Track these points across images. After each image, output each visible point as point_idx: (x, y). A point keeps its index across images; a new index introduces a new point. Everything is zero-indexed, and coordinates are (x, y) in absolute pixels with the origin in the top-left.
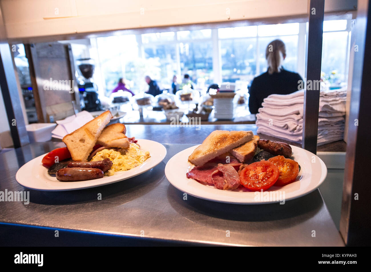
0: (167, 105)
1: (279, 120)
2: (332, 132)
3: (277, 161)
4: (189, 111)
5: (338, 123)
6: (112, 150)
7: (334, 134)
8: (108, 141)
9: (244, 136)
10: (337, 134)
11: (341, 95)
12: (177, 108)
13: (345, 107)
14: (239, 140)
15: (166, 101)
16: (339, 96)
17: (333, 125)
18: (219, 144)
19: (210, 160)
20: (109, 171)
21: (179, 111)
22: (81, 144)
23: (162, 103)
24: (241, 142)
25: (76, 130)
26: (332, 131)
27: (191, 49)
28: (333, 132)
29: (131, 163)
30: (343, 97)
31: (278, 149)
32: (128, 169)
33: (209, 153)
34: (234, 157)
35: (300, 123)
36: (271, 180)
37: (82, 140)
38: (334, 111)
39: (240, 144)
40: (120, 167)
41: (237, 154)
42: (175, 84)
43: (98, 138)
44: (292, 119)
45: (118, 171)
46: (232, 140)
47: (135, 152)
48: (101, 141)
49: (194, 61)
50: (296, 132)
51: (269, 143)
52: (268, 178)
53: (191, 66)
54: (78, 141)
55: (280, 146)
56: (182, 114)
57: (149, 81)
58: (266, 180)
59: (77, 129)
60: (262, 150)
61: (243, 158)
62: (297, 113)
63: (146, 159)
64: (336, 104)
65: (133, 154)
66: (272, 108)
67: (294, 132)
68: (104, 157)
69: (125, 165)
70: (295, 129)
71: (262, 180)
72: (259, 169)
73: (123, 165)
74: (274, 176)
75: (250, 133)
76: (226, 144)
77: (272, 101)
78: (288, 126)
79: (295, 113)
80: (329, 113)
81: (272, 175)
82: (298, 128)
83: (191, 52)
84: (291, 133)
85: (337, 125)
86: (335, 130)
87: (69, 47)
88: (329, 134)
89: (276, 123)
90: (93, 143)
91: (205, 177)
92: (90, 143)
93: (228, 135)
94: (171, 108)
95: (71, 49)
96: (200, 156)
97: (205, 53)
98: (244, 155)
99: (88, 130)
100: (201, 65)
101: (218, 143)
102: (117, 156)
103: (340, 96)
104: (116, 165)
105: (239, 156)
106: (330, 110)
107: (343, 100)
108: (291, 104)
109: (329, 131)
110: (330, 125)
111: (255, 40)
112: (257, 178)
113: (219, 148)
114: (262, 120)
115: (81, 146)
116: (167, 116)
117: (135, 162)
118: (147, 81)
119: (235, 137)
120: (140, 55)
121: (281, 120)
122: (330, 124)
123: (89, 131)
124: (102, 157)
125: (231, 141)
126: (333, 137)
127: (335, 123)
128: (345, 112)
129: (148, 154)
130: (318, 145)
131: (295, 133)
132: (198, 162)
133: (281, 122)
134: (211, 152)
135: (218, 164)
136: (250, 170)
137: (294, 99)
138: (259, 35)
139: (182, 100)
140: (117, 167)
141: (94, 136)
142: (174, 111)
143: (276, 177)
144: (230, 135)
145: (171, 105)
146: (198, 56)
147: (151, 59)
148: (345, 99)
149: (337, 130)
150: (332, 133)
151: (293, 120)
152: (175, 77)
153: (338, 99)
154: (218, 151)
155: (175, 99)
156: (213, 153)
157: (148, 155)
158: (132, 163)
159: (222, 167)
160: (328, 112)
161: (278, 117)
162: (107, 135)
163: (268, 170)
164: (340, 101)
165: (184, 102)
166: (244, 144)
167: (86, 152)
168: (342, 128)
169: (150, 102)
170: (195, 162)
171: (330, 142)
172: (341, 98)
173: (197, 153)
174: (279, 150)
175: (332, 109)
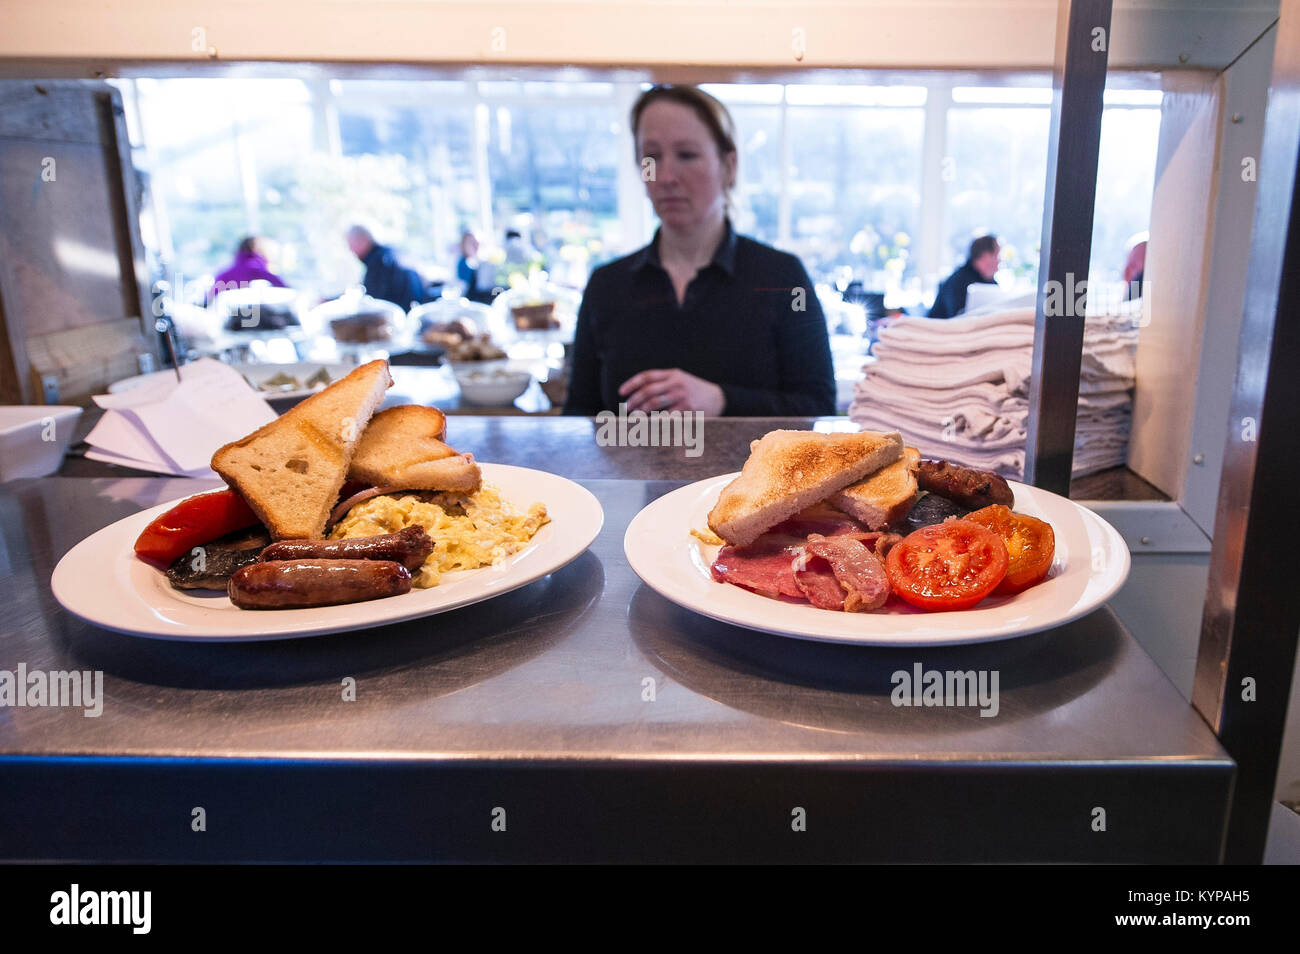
0: (459, 344)
1: (932, 402)
2: (1095, 441)
3: (991, 520)
4: (551, 371)
5: (1111, 412)
6: (410, 500)
7: (1100, 448)
8: (393, 469)
9: (878, 447)
10: (1108, 447)
11: (1122, 325)
12: (501, 356)
13: (1134, 364)
14: (862, 461)
15: (455, 327)
16: (1115, 329)
17: (1096, 417)
18: (799, 474)
19: (774, 524)
20: (422, 568)
21: (510, 367)
22: (299, 477)
23: (437, 337)
24: (868, 468)
25: (262, 429)
26: (1095, 437)
27: (521, 128)
28: (1100, 441)
29: (491, 543)
30: (1126, 331)
31: (976, 490)
32: (483, 565)
33: (771, 502)
34: (847, 513)
35: (1005, 411)
36: (988, 574)
37: (297, 465)
38: (1103, 375)
39: (865, 472)
40: (453, 557)
41: (858, 505)
42: (471, 263)
43: (353, 456)
44: (980, 397)
45: (449, 569)
46: (840, 461)
47: (497, 504)
48: (366, 467)
49: (535, 178)
50: (993, 440)
51: (945, 471)
52: (980, 570)
53: (524, 195)
54: (281, 466)
55: (981, 480)
56: (522, 378)
57: (363, 246)
58: (973, 575)
59: (264, 425)
60: (926, 492)
61: (882, 516)
62: (994, 377)
63: (538, 529)
64: (1110, 353)
65: (491, 511)
66: (906, 362)
67: (983, 441)
68: (387, 523)
69: (469, 548)
70: (989, 430)
71: (961, 577)
72: (945, 545)
73: (463, 551)
74: (994, 564)
75: (894, 438)
76: (824, 476)
77: (910, 340)
78: (965, 421)
79: (988, 378)
80: (1092, 379)
81: (988, 561)
82: (999, 426)
83: (521, 143)
84: (973, 444)
85: (1110, 420)
86: (1105, 432)
87: (115, 101)
88: (1088, 446)
89: (922, 410)
90: (339, 476)
91: (771, 577)
92: (329, 474)
93: (823, 445)
94: (477, 357)
95: (121, 111)
96: (744, 512)
97: (578, 150)
98: (886, 508)
99: (312, 427)
100: (564, 193)
101: (793, 469)
102: (435, 517)
103: (1118, 327)
104: (442, 550)
105: (869, 510)
106: (1096, 373)
107: (1128, 342)
108: (973, 349)
109: (1086, 436)
110: (1091, 419)
111: (774, 114)
112: (944, 572)
113: (804, 487)
114: (876, 402)
115: (298, 486)
116: (462, 386)
117: (505, 540)
118: (353, 248)
119: (848, 451)
120: (320, 140)
121: (939, 402)
122: (1089, 416)
123: (317, 431)
124: (381, 523)
125: (837, 463)
126: (1099, 456)
127: (1104, 411)
128: (1134, 380)
129: (542, 511)
130: (1073, 477)
131: (986, 445)
132: (738, 532)
133: (938, 409)
134: (778, 500)
135: (810, 536)
136: (919, 549)
137: (983, 333)
138: (789, 100)
139: (518, 328)
140: (445, 557)
141: (339, 451)
142: (490, 367)
143: (1001, 566)
144: (829, 445)
145: (476, 343)
146: (552, 159)
147: (368, 161)
148: (1132, 338)
149: (1111, 436)
150: (1097, 444)
151: (984, 402)
152: (466, 237)
153: (1113, 336)
154: (801, 496)
155: (493, 322)
156: (785, 502)
157: (543, 515)
158: (495, 544)
159: (825, 545)
160: (1087, 376)
161: (928, 391)
162: (384, 447)
163: (972, 548)
164: (1120, 344)
165: (530, 335)
166: (876, 472)
167: (320, 508)
168: (1123, 428)
169: (388, 330)
170: (731, 533)
171: (1090, 471)
172: (1123, 334)
173: (734, 502)
174: (978, 492)
175: (1100, 367)
